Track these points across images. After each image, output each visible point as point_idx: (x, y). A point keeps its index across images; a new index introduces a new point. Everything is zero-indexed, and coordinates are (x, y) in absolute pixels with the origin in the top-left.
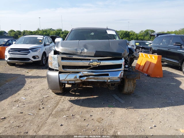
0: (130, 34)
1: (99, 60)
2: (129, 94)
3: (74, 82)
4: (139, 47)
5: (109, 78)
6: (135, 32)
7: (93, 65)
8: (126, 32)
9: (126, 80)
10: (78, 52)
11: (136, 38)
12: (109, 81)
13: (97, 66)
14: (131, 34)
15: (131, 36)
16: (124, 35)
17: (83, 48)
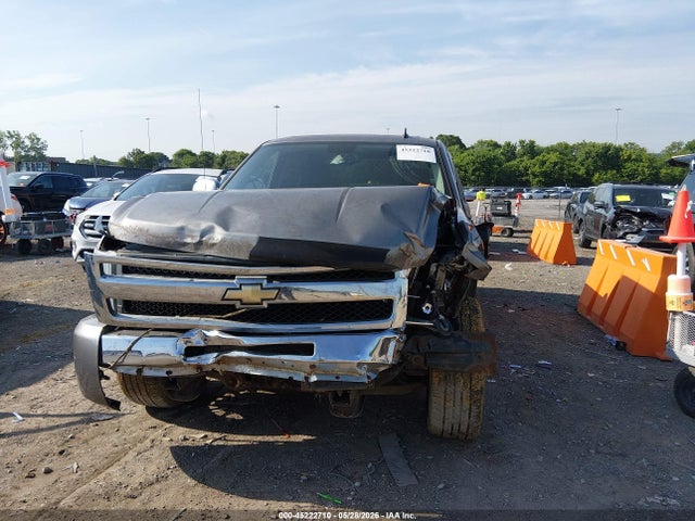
0: (625, 155)
1: (271, 278)
2: (456, 441)
3: (163, 374)
4: (627, 211)
5: (313, 366)
6: (643, 150)
7: (240, 300)
8: (607, 148)
9: (434, 375)
10: (189, 240)
11: (650, 175)
12: (314, 378)
13: (265, 305)
14: (630, 156)
15: (628, 165)
16: (595, 162)
17: (211, 224)
